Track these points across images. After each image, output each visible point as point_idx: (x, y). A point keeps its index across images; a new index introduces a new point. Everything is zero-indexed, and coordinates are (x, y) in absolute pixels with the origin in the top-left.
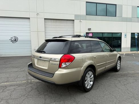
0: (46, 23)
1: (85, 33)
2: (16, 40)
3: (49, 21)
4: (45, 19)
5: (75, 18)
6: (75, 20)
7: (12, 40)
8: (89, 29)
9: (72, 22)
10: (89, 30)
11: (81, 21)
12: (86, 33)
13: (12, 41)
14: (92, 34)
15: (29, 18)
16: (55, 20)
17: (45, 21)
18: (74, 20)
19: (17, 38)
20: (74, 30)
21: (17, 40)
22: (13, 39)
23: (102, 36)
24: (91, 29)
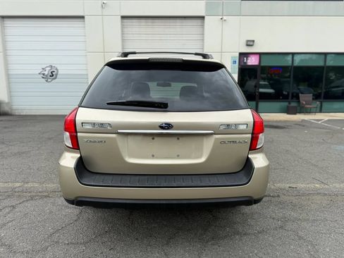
0: (125, 30)
1: (238, 55)
2: (53, 75)
3: (135, 21)
4: (123, 17)
5: (207, 9)
6: (206, 17)
7: (44, 74)
8: (250, 43)
9: (199, 21)
10: (247, 45)
11: (225, 18)
12: (241, 54)
13: (44, 76)
14: (258, 57)
15: (83, 17)
16: (150, 21)
17: (122, 22)
18: (203, 17)
19: (57, 69)
20: (203, 45)
21: (57, 75)
22: (46, 73)
23: (289, 64)
24: (253, 41)
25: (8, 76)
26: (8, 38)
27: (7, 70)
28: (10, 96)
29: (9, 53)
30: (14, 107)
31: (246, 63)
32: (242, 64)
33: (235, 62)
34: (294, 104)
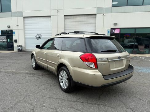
0: (66, 20)
3: (69, 17)
4: (65, 16)
5: (97, 12)
7: (36, 37)
8: (115, 24)
9: (94, 16)
10: (114, 25)
11: (105, 14)
12: (111, 28)
13: (37, 38)
14: (119, 30)
15: (50, 16)
16: (75, 16)
18: (96, 14)
19: (41, 35)
20: (96, 25)
21: (41, 37)
22: (37, 36)
23: (134, 33)
24: (117, 23)
25: (25, 38)
26: (25, 24)
27: (25, 35)
28: (25, 45)
29: (26, 29)
30: (26, 49)
31: (114, 32)
32: (112, 33)
33: (109, 32)
34: (136, 50)
